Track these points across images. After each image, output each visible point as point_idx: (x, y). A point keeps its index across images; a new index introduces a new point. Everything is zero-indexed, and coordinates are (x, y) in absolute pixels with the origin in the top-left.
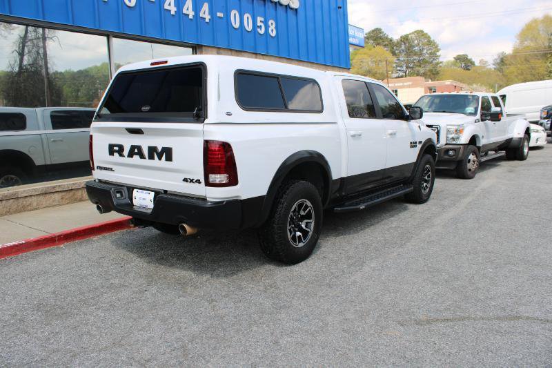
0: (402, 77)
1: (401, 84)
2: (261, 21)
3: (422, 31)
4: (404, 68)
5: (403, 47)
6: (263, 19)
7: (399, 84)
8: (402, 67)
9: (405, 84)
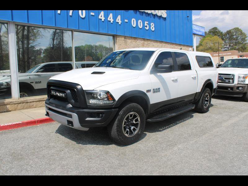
0: (227, 50)
1: (226, 54)
2: (147, 24)
3: (238, 28)
4: (228, 46)
5: (228, 36)
6: (148, 23)
7: (225, 54)
8: (227, 45)
9: (227, 54)
